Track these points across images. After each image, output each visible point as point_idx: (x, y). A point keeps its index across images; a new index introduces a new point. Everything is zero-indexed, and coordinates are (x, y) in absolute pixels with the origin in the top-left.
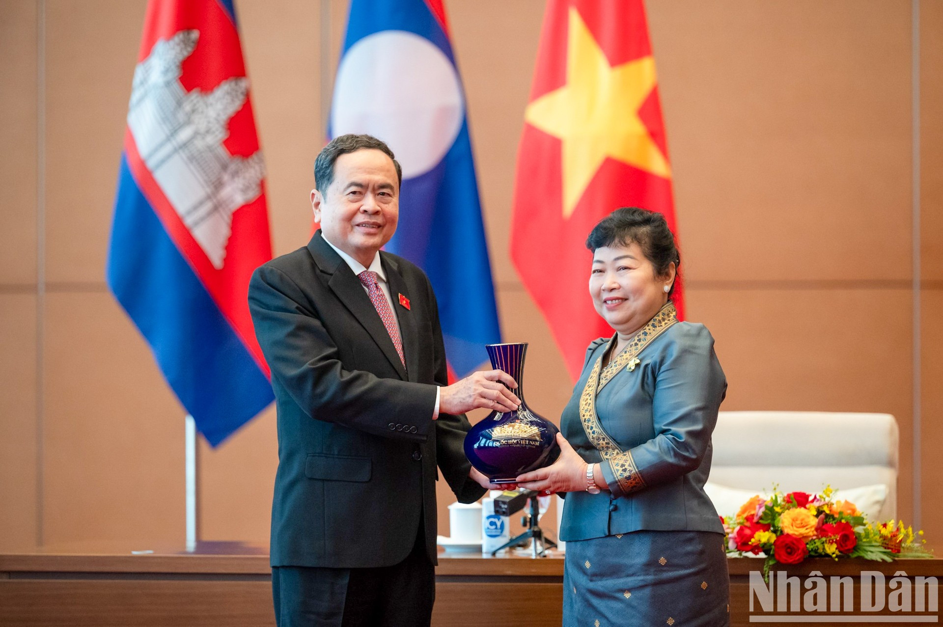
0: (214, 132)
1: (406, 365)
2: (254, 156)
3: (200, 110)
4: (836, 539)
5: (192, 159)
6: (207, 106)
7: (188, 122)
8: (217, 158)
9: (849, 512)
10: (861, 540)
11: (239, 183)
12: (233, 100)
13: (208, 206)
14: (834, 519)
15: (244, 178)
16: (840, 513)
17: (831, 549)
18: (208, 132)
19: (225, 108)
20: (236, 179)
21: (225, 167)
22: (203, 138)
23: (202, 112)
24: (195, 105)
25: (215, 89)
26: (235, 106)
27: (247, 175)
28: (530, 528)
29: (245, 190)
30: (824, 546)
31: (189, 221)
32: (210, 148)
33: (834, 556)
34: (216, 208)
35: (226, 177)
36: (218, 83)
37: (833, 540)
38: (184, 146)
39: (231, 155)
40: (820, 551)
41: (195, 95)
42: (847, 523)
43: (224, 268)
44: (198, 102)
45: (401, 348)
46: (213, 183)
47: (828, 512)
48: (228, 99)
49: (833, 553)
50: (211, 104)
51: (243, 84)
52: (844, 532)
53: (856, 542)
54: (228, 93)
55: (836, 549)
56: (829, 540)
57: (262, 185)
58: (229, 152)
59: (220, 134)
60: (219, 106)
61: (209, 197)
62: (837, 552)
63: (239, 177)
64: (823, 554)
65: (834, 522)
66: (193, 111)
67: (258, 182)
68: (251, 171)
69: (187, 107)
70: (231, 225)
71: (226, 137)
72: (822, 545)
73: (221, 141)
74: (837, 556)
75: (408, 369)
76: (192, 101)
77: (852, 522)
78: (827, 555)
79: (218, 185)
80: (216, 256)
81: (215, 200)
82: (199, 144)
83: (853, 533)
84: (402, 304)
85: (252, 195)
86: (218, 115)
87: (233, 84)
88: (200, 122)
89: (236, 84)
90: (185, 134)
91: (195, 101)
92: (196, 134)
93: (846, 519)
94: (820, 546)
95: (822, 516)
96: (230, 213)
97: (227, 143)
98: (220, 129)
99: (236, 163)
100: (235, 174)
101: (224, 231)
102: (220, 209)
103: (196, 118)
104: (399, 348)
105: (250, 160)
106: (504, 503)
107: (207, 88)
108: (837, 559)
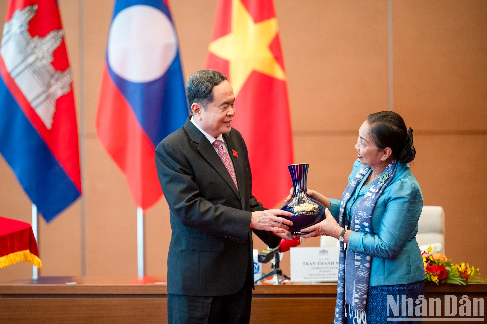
0: (46, 58)
1: (238, 189)
2: (67, 70)
3: (39, 46)
4: (438, 274)
5: (35, 72)
6: (42, 44)
7: (33, 53)
8: (48, 71)
9: (442, 259)
10: (449, 274)
11: (59, 84)
12: (56, 42)
13: (44, 96)
14: (435, 263)
15: (62, 82)
16: (438, 260)
17: (435, 279)
18: (43, 58)
19: (51, 46)
20: (58, 82)
21: (52, 76)
22: (41, 61)
23: (40, 48)
24: (36, 44)
25: (47, 36)
26: (57, 44)
27: (64, 80)
28: (275, 269)
29: (62, 88)
30: (431, 277)
31: (33, 105)
32: (44, 66)
33: (437, 282)
34: (48, 98)
35: (53, 81)
36: (48, 32)
37: (436, 274)
38: (31, 65)
39: (55, 70)
40: (429, 280)
41: (36, 38)
42: (442, 265)
43: (51, 129)
44: (38, 42)
45: (236, 180)
46: (46, 84)
47: (432, 259)
48: (54, 40)
49: (436, 281)
50: (45, 43)
51: (61, 33)
52: (441, 270)
53: (447, 275)
54: (53, 37)
55: (437, 278)
56: (434, 274)
57: (71, 85)
58: (54, 68)
59: (49, 59)
60: (49, 44)
61: (44, 92)
62: (438, 280)
63: (59, 81)
64: (431, 281)
65: (435, 265)
66: (35, 47)
67: (69, 83)
68: (66, 78)
69: (32, 45)
70: (56, 107)
71: (52, 61)
72: (430, 277)
73: (50, 63)
74: (438, 282)
75: (240, 191)
76: (35, 42)
77: (444, 265)
78: (433, 282)
79: (49, 86)
80: (48, 122)
81: (47, 94)
82: (39, 64)
83: (446, 270)
84: (235, 155)
85: (66, 90)
86: (49, 49)
87: (56, 33)
88: (39, 53)
89: (58, 33)
90: (31, 59)
91: (36, 42)
92: (37, 59)
93: (441, 263)
94: (429, 277)
95: (429, 261)
96: (55, 100)
97: (53, 63)
98: (50, 57)
99: (58, 74)
100: (57, 80)
101: (52, 110)
102: (50, 98)
103: (37, 51)
104: (234, 180)
105: (65, 72)
106: (264, 256)
107: (42, 35)
108: (438, 284)
